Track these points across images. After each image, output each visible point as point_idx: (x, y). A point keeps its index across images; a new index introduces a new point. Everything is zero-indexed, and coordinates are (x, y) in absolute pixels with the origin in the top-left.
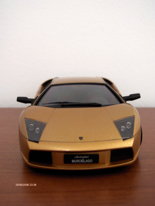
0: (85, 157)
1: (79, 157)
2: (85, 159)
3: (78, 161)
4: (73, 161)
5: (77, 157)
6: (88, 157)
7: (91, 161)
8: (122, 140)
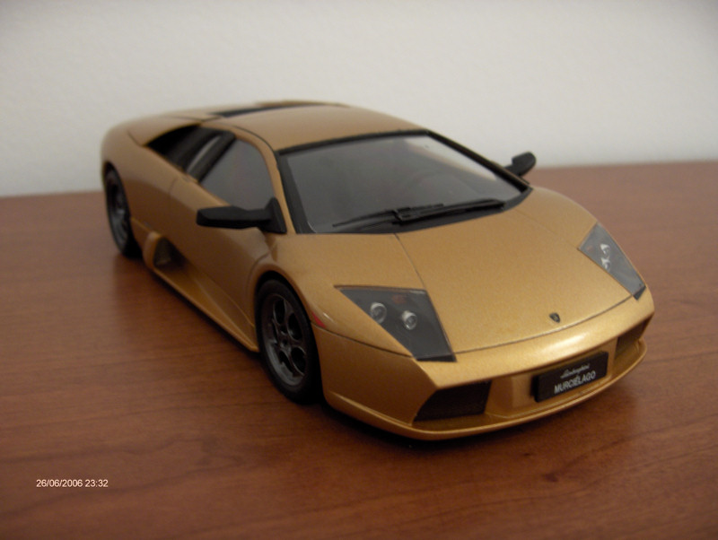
0: (583, 368)
1: (571, 373)
2: (581, 374)
3: (567, 385)
4: (557, 389)
5: (566, 375)
6: (587, 367)
7: (592, 375)
8: (633, 299)
